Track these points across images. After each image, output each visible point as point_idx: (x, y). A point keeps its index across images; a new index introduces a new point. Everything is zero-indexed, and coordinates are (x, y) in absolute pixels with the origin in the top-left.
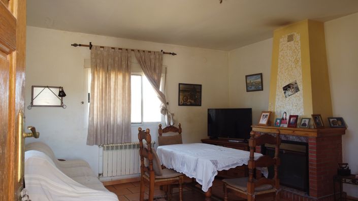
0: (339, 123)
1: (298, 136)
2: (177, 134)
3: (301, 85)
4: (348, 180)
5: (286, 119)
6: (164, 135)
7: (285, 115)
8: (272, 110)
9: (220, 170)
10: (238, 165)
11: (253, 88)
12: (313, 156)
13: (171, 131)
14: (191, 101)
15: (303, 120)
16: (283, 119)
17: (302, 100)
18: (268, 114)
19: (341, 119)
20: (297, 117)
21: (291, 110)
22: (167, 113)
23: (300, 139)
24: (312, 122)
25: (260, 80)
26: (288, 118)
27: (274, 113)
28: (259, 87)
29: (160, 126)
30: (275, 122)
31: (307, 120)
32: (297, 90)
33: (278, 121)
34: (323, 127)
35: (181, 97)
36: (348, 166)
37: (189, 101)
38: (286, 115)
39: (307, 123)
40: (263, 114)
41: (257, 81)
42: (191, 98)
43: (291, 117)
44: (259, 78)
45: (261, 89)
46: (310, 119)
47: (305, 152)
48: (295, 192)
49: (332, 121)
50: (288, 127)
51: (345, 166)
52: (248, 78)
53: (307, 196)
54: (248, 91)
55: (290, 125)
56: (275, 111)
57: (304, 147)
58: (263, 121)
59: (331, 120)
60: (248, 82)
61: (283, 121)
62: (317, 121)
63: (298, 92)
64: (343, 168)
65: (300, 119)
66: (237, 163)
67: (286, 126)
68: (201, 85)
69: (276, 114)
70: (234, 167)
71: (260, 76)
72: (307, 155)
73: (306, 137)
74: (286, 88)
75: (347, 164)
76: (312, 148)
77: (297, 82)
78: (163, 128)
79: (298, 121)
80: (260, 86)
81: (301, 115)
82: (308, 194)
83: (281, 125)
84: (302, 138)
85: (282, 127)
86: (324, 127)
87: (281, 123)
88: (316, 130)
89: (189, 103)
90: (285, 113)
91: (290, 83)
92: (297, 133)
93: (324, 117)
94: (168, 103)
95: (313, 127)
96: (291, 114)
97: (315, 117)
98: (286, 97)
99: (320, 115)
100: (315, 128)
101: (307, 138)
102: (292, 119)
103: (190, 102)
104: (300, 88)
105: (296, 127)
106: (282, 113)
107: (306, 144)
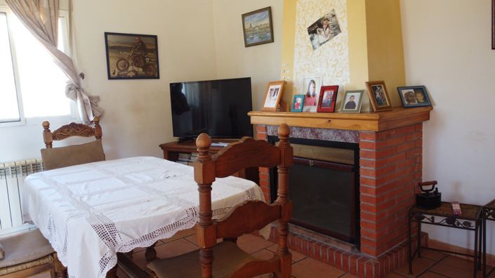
0: (420, 97)
1: (339, 131)
2: (93, 139)
3: (345, 19)
4: (438, 219)
5: (314, 96)
6: (57, 144)
7: (312, 86)
8: (288, 79)
9: (127, 250)
10: (180, 229)
11: (256, 39)
12: (368, 173)
13: (74, 134)
14: (136, 69)
15: (350, 95)
16: (308, 95)
17: (346, 53)
18: (280, 86)
19: (421, 90)
20: (335, 88)
21: (324, 75)
22: (81, 96)
23: (343, 138)
24: (367, 99)
25: (267, 21)
26: (318, 92)
27: (292, 84)
28: (268, 37)
29: (46, 126)
30: (292, 101)
31: (357, 95)
32: (337, 29)
33: (299, 100)
34: (389, 109)
35: (111, 61)
36: (436, 186)
37: (130, 68)
38: (314, 87)
39: (356, 101)
40: (271, 87)
41: (263, 23)
42: (136, 63)
43: (324, 89)
44: (265, 18)
45: (270, 39)
46: (362, 92)
47: (353, 163)
48: (333, 244)
49: (406, 94)
50: (318, 112)
51: (430, 187)
52: (246, 18)
53: (356, 252)
54: (247, 46)
55: (322, 108)
56: (294, 80)
57: (351, 153)
58: (271, 102)
59: (404, 92)
60: (247, 26)
61: (308, 100)
62: (378, 96)
63: (339, 35)
64: (427, 191)
65: (342, 93)
66: (177, 224)
67: (314, 109)
68: (155, 37)
69: (294, 86)
70: (168, 235)
71: (267, 12)
72: (356, 169)
73: (355, 132)
74: (313, 30)
75: (435, 183)
76: (367, 154)
77: (337, 12)
78: (53, 129)
79: (339, 99)
80: (269, 34)
81: (344, 84)
82: (359, 248)
83: (305, 109)
84: (347, 134)
85: (308, 111)
86: (390, 107)
87: (304, 103)
88: (376, 116)
89: (131, 74)
90: (314, 82)
91: (322, 16)
92: (337, 124)
93: (391, 86)
94: (82, 76)
95: (368, 110)
96: (325, 85)
97: (373, 86)
98: (314, 48)
99: (382, 83)
100: (372, 111)
101: (357, 133)
102: (326, 94)
103: (134, 71)
104: (343, 25)
105: (334, 111)
106: (308, 82)
107: (355, 147)
